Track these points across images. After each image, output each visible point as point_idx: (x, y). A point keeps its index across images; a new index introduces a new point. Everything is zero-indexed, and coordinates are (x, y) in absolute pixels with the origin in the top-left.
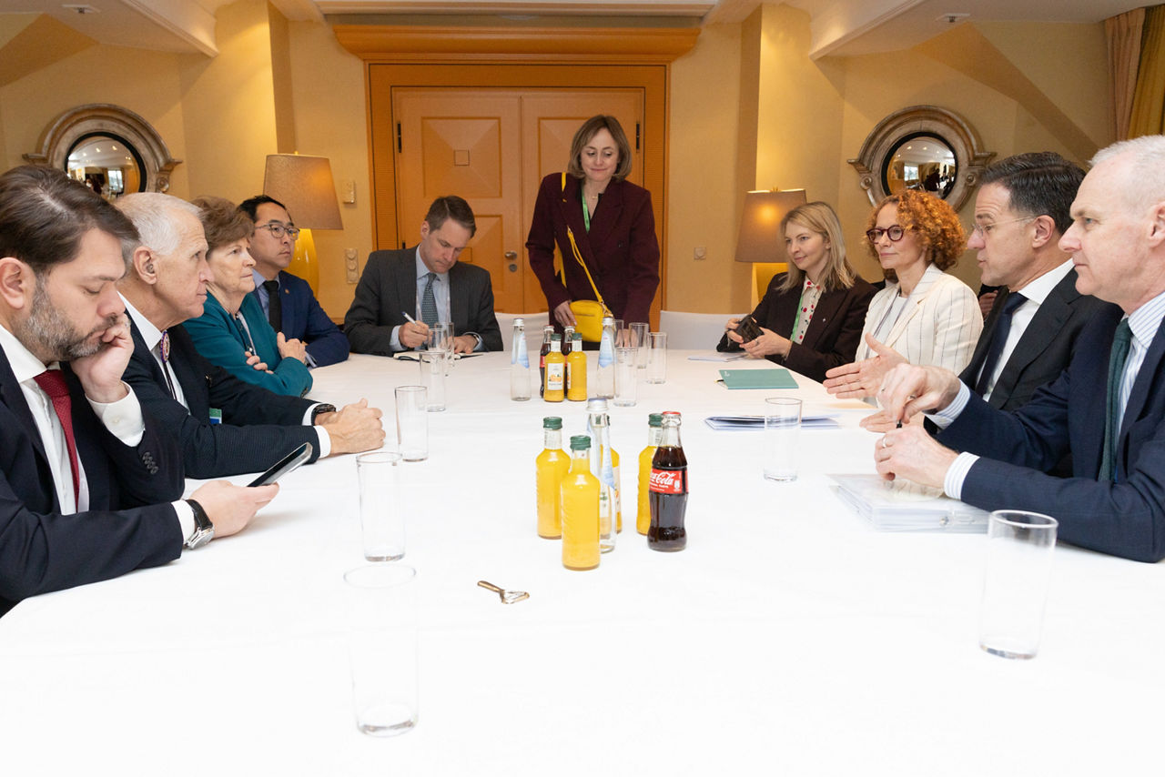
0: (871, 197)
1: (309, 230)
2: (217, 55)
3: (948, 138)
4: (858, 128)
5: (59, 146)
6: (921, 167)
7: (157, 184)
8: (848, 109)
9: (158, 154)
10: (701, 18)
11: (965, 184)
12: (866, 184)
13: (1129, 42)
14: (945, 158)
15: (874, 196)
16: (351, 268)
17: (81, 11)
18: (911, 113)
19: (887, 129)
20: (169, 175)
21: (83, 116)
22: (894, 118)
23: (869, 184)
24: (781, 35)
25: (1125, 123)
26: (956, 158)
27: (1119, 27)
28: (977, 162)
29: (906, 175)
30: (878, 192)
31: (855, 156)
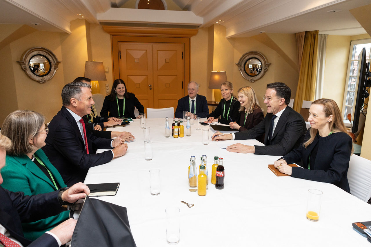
0: (241, 73)
1: (97, 81)
2: (71, 33)
3: (260, 59)
4: (238, 56)
5: (27, 59)
6: (253, 65)
7: (54, 68)
8: (235, 50)
9: (55, 60)
10: (198, 26)
11: (264, 71)
12: (240, 69)
13: (301, 39)
14: (259, 63)
15: (242, 72)
16: (107, 89)
17: (36, 24)
18: (251, 53)
19: (245, 56)
20: (57, 65)
21: (34, 50)
22: (247, 54)
23: (241, 70)
24: (219, 32)
25: (301, 58)
26: (261, 63)
27: (299, 35)
28: (266, 66)
29: (249, 67)
30: (243, 72)
31: (237, 63)
